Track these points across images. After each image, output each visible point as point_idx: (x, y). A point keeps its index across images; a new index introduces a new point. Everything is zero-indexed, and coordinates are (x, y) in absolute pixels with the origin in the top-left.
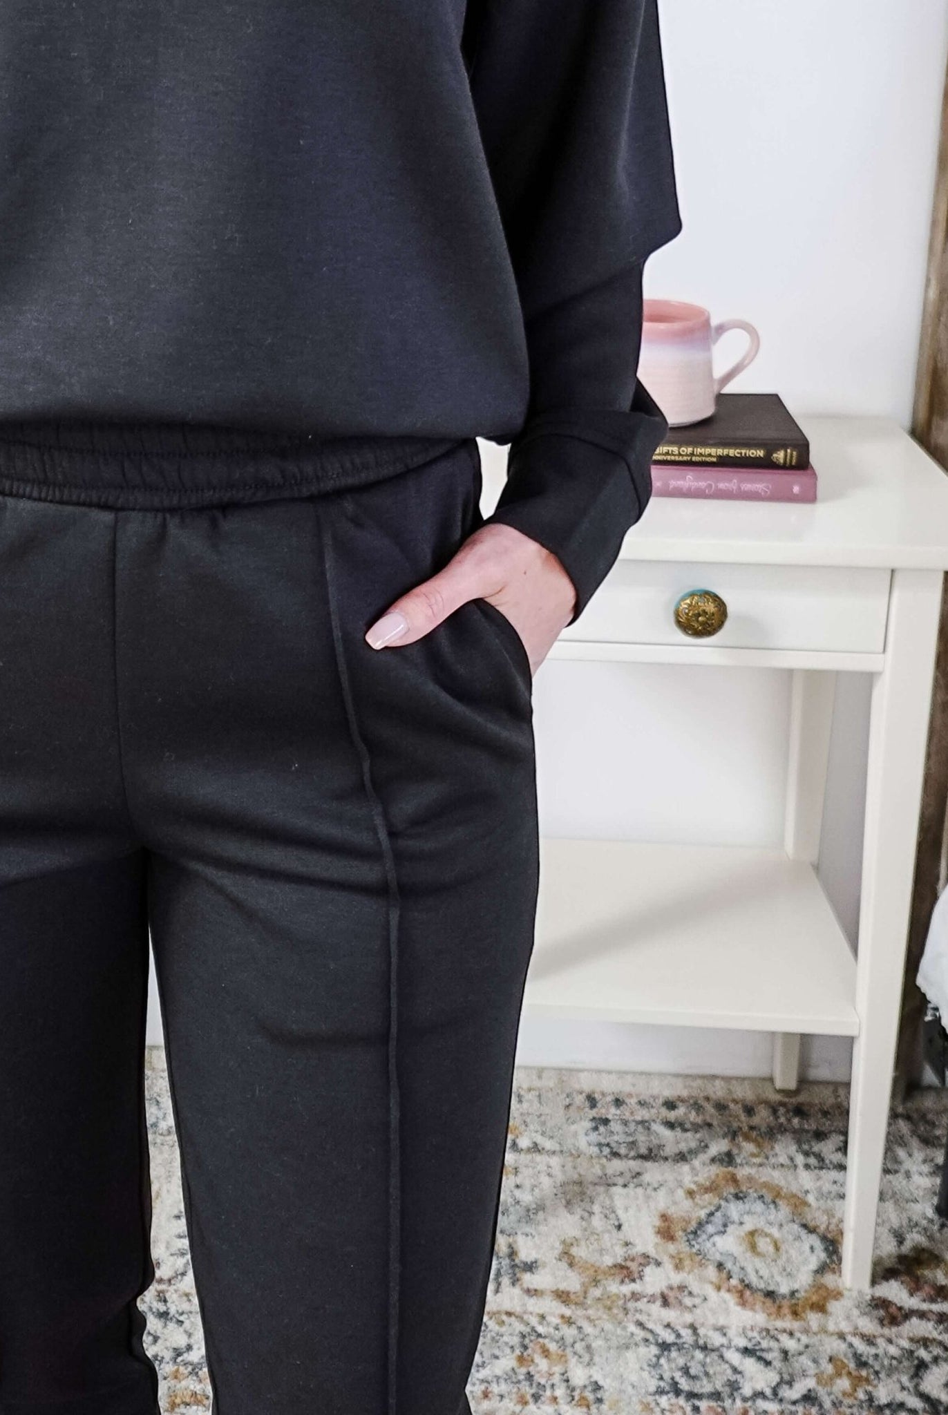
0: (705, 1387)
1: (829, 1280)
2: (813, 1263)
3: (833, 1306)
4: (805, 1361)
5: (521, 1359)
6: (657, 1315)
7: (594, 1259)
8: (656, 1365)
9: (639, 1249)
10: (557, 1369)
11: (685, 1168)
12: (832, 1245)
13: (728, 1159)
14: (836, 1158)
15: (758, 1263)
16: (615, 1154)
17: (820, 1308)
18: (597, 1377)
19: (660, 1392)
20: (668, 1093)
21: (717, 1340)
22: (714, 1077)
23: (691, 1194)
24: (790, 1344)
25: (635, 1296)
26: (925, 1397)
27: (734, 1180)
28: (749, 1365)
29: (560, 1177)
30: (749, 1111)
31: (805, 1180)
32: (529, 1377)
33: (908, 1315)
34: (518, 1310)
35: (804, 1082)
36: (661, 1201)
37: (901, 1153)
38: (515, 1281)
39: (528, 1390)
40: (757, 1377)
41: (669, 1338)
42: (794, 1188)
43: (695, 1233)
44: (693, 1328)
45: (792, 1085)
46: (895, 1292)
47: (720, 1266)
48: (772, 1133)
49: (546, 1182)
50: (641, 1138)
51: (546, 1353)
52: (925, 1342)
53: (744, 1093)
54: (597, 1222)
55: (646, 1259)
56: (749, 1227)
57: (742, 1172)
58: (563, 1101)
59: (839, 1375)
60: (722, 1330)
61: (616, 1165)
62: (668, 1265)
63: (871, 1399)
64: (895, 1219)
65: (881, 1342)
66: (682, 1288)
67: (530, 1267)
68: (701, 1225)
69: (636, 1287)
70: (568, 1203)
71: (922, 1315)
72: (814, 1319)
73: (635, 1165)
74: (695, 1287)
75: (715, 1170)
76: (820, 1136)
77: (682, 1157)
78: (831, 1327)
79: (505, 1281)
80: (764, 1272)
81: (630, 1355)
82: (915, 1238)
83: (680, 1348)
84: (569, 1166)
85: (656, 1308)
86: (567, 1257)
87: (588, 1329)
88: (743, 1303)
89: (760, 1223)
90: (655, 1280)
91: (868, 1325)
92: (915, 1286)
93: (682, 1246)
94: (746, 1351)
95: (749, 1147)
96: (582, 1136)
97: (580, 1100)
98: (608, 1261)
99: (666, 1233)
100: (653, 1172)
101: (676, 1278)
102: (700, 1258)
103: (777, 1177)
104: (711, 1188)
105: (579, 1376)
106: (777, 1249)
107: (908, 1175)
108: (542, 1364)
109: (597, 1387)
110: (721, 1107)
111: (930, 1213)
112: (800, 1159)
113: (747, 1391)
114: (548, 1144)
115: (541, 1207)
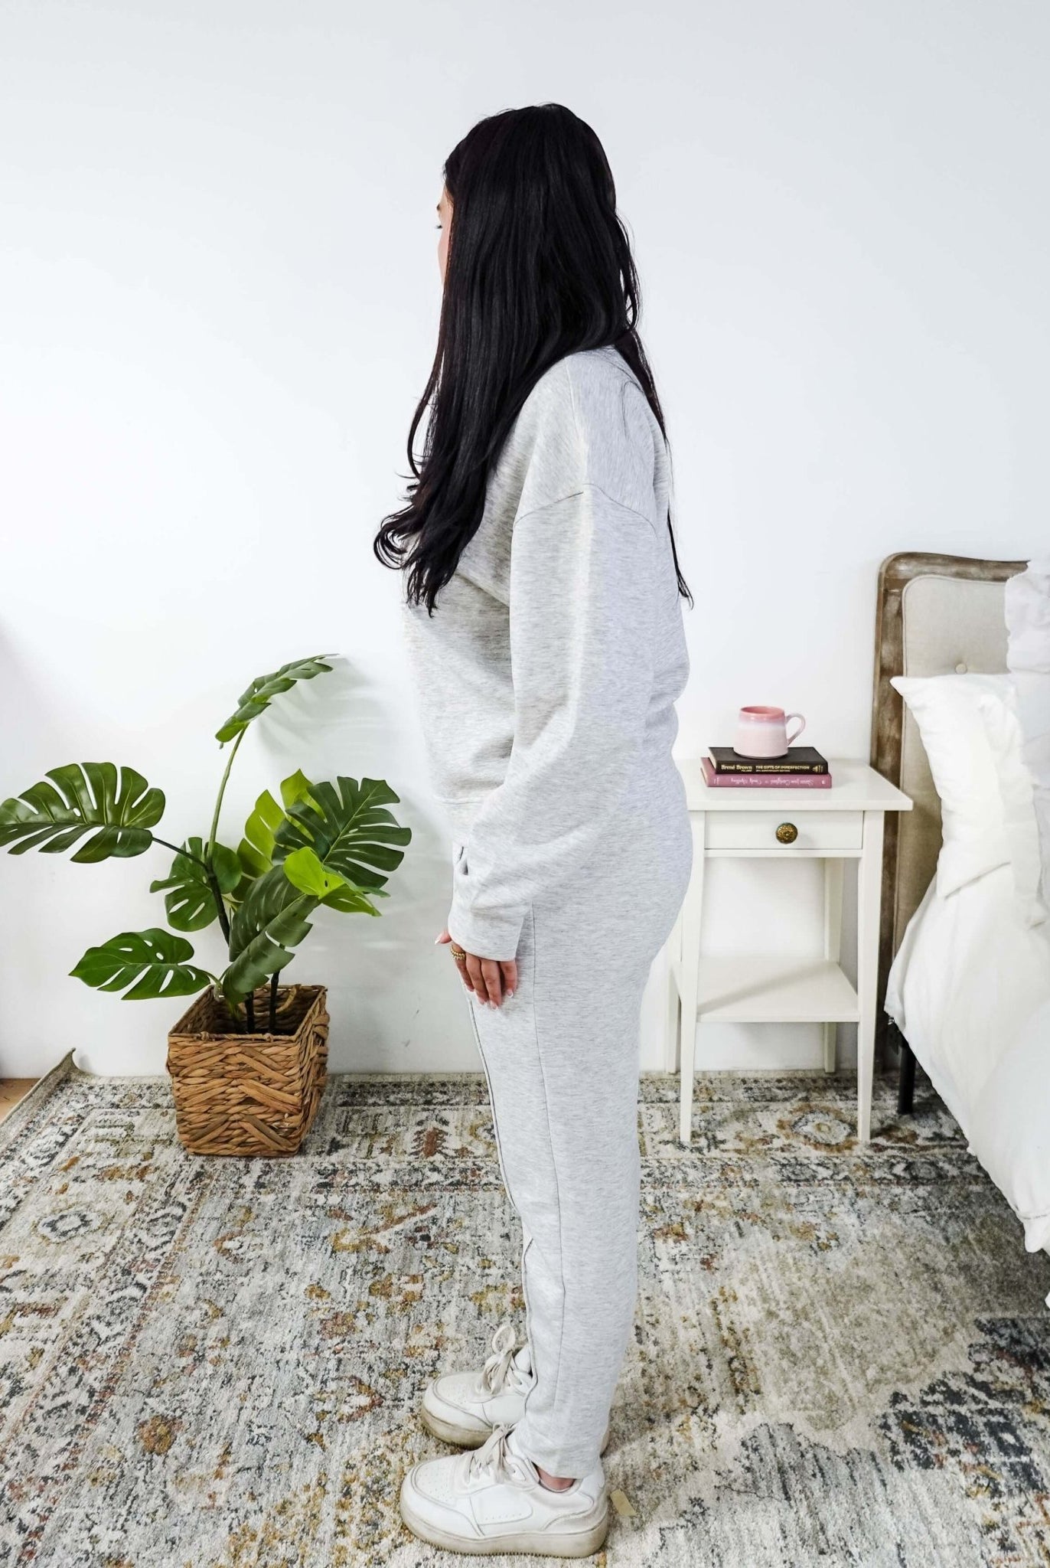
0: (803, 1177)
1: (853, 1139)
2: (845, 1133)
3: (855, 1147)
4: (844, 1166)
5: (722, 1174)
6: (779, 1155)
7: (751, 1137)
8: (781, 1171)
9: (770, 1132)
10: (738, 1176)
11: (788, 1104)
12: (853, 1127)
13: (806, 1099)
14: (853, 1096)
15: (822, 1134)
16: (756, 1100)
17: (849, 1148)
18: (755, 1176)
19: (783, 1180)
20: (778, 1077)
21: (806, 1161)
22: (797, 1070)
23: (791, 1112)
24: (837, 1161)
25: (770, 1149)
26: (895, 1175)
27: (809, 1106)
28: (820, 1169)
29: (732, 1110)
30: (814, 1081)
31: (841, 1105)
32: (726, 1179)
33: (886, 1148)
34: (719, 1156)
35: (838, 1069)
36: (778, 1116)
37: (882, 1093)
38: (716, 1147)
39: (725, 1183)
40: (823, 1172)
41: (785, 1162)
42: (836, 1107)
43: (794, 1126)
44: (796, 1158)
45: (833, 1070)
46: (881, 1141)
47: (806, 1137)
48: (825, 1089)
49: (727, 1112)
50: (767, 1093)
51: (733, 1171)
52: (894, 1157)
53: (810, 1075)
54: (751, 1124)
55: (773, 1136)
56: (817, 1122)
57: (813, 1104)
58: (730, 1082)
59: (858, 1170)
60: (808, 1158)
61: (757, 1104)
62: (783, 1138)
63: (872, 1177)
64: (879, 1115)
65: (876, 1158)
66: (789, 1145)
67: (723, 1142)
68: (796, 1123)
69: (770, 1146)
70: (737, 1119)
71: (892, 1148)
72: (847, 1152)
73: (766, 1104)
74: (794, 1143)
75: (800, 1103)
76: (846, 1088)
77: (786, 1100)
78: (854, 1154)
79: (712, 1148)
80: (824, 1137)
81: (769, 1169)
82: (888, 1122)
83: (790, 1165)
84: (736, 1104)
85: (779, 1153)
86: (739, 1137)
87: (750, 1161)
88: (816, 1148)
89: (821, 1121)
90: (777, 1143)
91: (870, 1153)
92: (889, 1138)
93: (788, 1131)
94: (818, 1165)
95: (815, 1094)
96: (740, 1094)
97: (738, 1081)
98: (757, 1138)
99: (781, 1125)
100: (773, 1106)
101: (787, 1142)
102: (797, 1134)
103: (828, 1104)
104: (800, 1109)
105: (748, 1177)
106: (829, 1129)
107: (885, 1100)
108: (732, 1175)
109: (756, 1181)
110: (802, 1080)
111: (894, 1113)
112: (838, 1097)
113: (820, 1177)
114: (726, 1098)
115: (725, 1120)
